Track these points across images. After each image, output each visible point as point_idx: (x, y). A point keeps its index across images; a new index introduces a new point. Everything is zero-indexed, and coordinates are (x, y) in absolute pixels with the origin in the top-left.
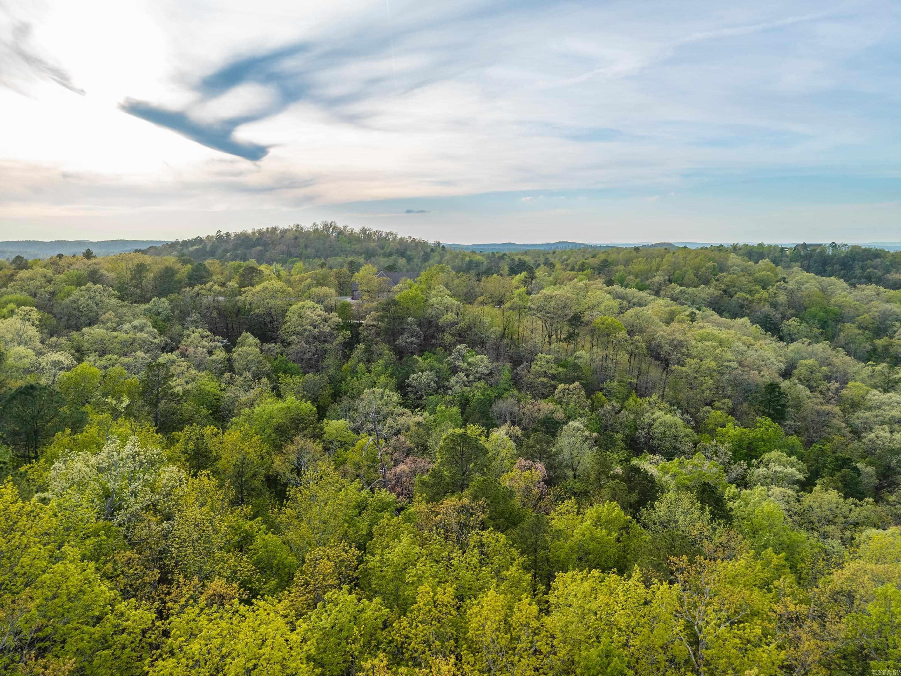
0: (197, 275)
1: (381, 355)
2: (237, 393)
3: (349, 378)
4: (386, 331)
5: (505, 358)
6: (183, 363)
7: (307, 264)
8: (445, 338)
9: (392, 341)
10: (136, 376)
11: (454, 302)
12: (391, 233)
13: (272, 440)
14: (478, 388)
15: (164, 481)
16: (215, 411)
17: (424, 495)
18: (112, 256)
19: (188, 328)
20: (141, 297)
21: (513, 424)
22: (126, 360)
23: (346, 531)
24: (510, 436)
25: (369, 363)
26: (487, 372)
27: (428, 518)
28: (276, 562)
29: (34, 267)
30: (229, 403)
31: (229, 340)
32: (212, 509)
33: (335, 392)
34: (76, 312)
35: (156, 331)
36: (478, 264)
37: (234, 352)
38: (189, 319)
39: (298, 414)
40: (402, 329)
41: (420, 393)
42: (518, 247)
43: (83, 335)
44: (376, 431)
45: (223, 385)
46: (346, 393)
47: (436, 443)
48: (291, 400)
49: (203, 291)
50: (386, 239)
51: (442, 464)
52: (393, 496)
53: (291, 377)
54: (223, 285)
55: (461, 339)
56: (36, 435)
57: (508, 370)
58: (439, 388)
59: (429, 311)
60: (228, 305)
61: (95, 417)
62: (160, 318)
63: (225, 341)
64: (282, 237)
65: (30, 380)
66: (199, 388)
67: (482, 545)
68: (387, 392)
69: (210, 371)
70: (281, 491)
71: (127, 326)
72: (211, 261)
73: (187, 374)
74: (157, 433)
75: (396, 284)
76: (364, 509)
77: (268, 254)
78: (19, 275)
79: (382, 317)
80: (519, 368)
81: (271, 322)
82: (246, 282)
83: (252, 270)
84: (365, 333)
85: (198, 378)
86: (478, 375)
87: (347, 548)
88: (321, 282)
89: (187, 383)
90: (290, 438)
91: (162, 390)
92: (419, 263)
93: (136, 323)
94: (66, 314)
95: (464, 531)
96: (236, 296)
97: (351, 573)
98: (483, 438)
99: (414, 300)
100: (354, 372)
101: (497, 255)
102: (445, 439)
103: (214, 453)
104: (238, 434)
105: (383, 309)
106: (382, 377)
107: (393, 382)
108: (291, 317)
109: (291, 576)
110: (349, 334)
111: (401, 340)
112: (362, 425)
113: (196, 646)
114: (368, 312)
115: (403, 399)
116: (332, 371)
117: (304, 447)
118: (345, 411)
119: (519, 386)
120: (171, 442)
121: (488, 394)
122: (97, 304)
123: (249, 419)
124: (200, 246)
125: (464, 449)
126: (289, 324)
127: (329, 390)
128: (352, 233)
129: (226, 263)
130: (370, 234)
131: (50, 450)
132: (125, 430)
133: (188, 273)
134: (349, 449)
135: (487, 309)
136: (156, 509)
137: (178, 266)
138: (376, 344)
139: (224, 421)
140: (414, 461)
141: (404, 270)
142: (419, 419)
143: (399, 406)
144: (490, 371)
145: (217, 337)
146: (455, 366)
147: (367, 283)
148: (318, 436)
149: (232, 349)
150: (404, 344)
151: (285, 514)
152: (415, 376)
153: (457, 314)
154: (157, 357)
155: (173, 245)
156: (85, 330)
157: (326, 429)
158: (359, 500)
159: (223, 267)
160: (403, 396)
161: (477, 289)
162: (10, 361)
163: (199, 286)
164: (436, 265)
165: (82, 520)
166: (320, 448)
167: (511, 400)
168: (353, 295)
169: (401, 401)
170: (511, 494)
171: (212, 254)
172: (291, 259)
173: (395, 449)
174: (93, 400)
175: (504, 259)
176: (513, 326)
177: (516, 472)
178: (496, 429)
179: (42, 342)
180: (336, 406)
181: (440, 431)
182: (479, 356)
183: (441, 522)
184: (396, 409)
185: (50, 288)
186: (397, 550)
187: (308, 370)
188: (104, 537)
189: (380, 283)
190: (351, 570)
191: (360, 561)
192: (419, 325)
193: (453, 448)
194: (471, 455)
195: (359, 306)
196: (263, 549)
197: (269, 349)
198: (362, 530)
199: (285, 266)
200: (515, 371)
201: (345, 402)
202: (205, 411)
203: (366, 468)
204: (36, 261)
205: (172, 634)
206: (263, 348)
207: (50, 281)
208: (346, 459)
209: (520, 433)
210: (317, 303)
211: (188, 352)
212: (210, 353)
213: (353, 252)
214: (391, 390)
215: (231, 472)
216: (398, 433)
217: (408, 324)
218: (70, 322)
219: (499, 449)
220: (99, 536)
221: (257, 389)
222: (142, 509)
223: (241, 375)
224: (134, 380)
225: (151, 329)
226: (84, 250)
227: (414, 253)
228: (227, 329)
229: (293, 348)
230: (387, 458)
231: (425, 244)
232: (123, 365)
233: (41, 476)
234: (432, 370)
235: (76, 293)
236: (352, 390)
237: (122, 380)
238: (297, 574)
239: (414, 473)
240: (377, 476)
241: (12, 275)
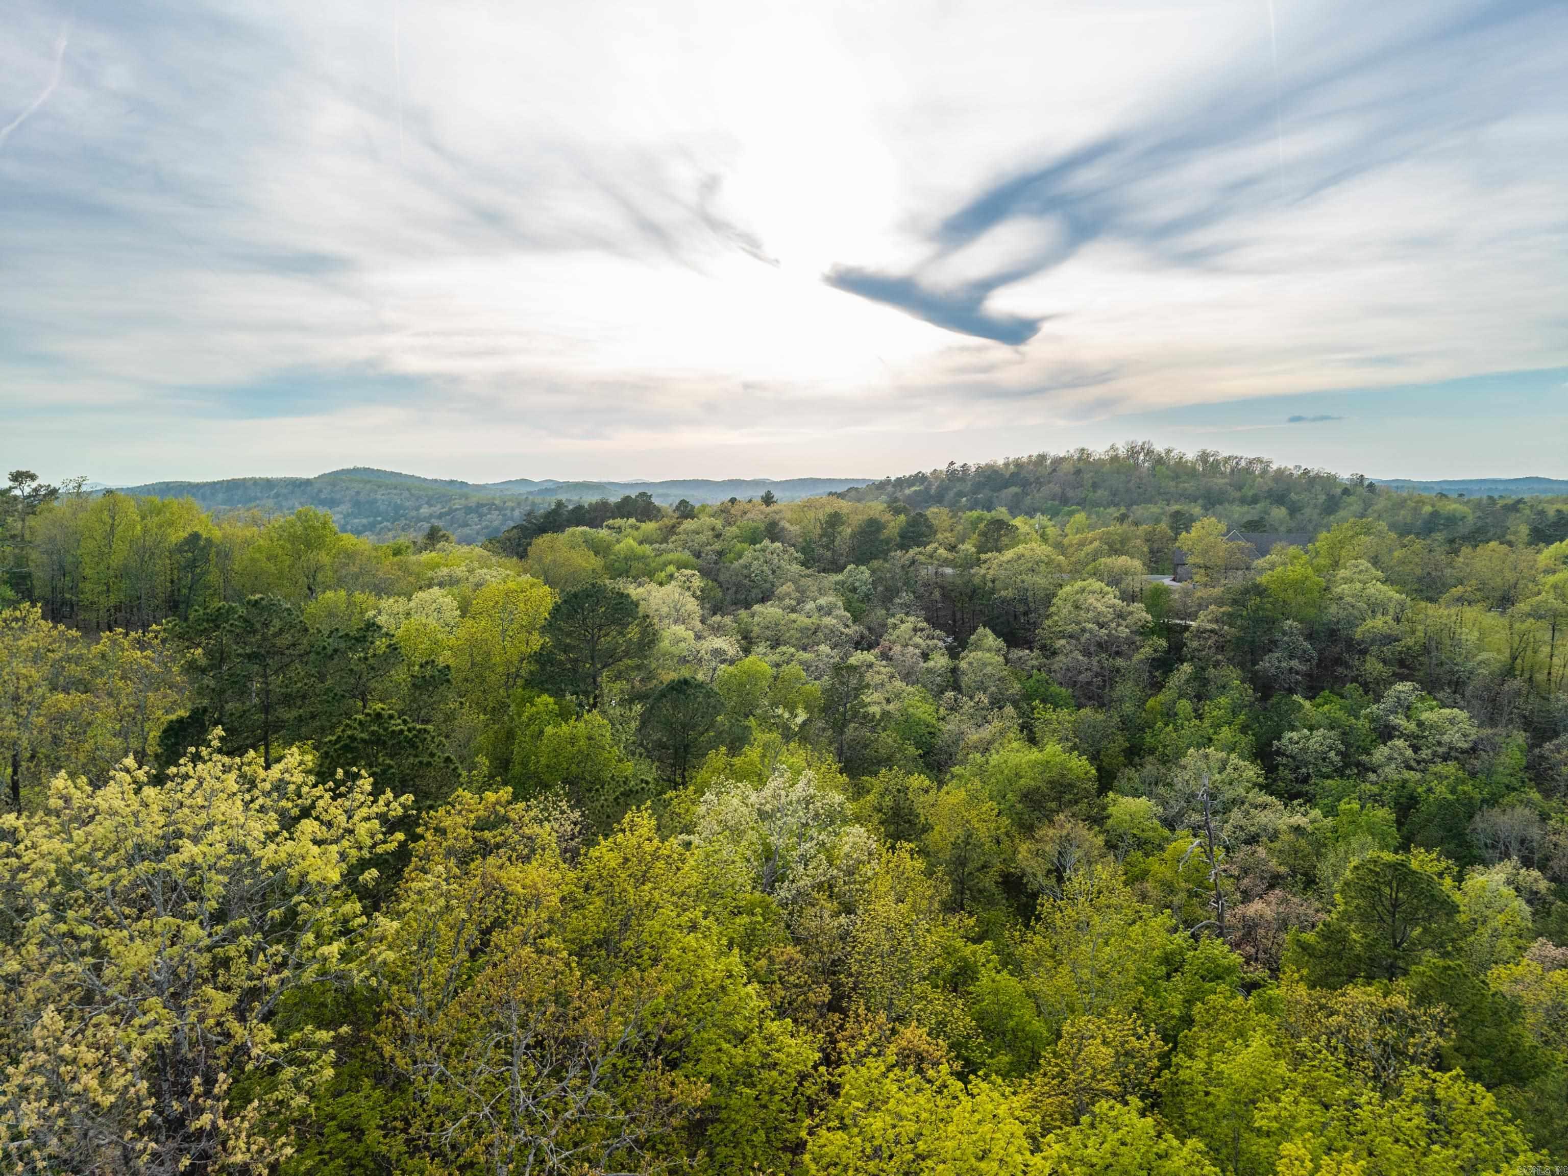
0: (913, 532)
1: (1224, 687)
2: (964, 726)
3: (1160, 724)
4: (1239, 643)
5: (1511, 721)
6: (884, 669)
7: (1094, 516)
8: (1368, 666)
9: (1249, 664)
10: (817, 682)
11: (1392, 594)
12: (1259, 460)
13: (1017, 814)
14: (1440, 777)
15: (846, 849)
16: (928, 753)
17: (1305, 972)
18: (797, 501)
19: (893, 615)
20: (832, 563)
21: (1527, 863)
22: (806, 656)
23: (1140, 1001)
24: (1517, 889)
25: (1199, 700)
26: (1465, 746)
27: (1309, 1014)
28: (1012, 1024)
29: (700, 516)
30: (950, 742)
31: (955, 639)
32: (914, 909)
33: (1132, 746)
34: (746, 581)
35: (849, 615)
36: (1452, 521)
37: (963, 658)
38: (897, 601)
39: (1063, 776)
40: (1271, 641)
41: (1304, 770)
42: (1555, 486)
43: (753, 616)
44: (1208, 829)
45: (942, 711)
46: (1152, 751)
47: (1335, 874)
48: (1053, 749)
49: (922, 558)
50: (1248, 471)
51: (1346, 916)
52: (1236, 958)
53: (1054, 710)
54: (952, 548)
55: (1406, 671)
56: (685, 751)
57: (1519, 746)
58: (1347, 765)
59: (1333, 609)
60: (959, 581)
61: (761, 736)
62: (856, 596)
63: (950, 640)
64: (1054, 470)
65: (685, 672)
66: (904, 712)
67: (1436, 1102)
68: (1234, 759)
69: (924, 686)
70: (1026, 905)
71: (810, 606)
72: (936, 510)
73: (888, 687)
74: (841, 774)
75: (1264, 555)
76: (1176, 970)
77: (1028, 500)
78: (682, 527)
79: (1230, 615)
80: (1548, 746)
81: (1026, 614)
82: (989, 545)
83: (999, 525)
84: (1195, 644)
85: (905, 694)
86: (1441, 750)
87: (1141, 1031)
88: (1116, 549)
89: (888, 701)
90: (1047, 817)
91: (852, 707)
92: (1315, 517)
93: (822, 601)
94: (734, 584)
95: (1393, 1062)
96: (972, 567)
97: (1147, 1080)
98: (1448, 881)
99: (1299, 586)
100: (1170, 715)
101: (1501, 503)
102: (1356, 868)
103: (922, 819)
104: (963, 794)
105: (1235, 602)
106: (1225, 728)
107: (1246, 741)
108: (1061, 608)
109: (1036, 1056)
110: (1163, 643)
111: (1268, 663)
112: (1181, 814)
113: (877, 1123)
114: (1202, 605)
115: (1266, 778)
116: (1128, 708)
117: (1073, 835)
118: (1150, 784)
119: (1546, 785)
120: (859, 792)
121: (1465, 793)
122: (774, 572)
123: (981, 771)
124: (922, 487)
125: (1401, 895)
126: (1056, 618)
127: (1121, 742)
128: (1180, 462)
129: (960, 514)
130: (1217, 462)
131: (703, 775)
132: (798, 760)
133: (901, 528)
134: (1153, 855)
135: (1470, 613)
136: (832, 892)
137: (888, 517)
138: (1214, 667)
139: (940, 771)
140: (1284, 901)
141: (1283, 529)
142: (1298, 819)
143: (1257, 789)
144: (1471, 744)
145: (938, 632)
146: (1386, 726)
147: (1205, 552)
148: (1097, 820)
149: (959, 653)
150: (1273, 670)
151: (1031, 942)
152: (1295, 735)
153: (1398, 620)
154: (847, 656)
155: (881, 486)
156: (757, 608)
157: (1111, 810)
158: (1170, 947)
159: (954, 520)
160: (1267, 772)
161: (1448, 571)
162: (665, 644)
163: (917, 549)
164: (1352, 520)
165: (732, 886)
166: (1100, 840)
167: (1522, 812)
168: (1175, 573)
169: (1261, 780)
170: (1515, 1010)
171: (939, 499)
172: (1066, 509)
173: (1246, 871)
174: (759, 711)
175: (1517, 511)
176: (1535, 652)
177: (1527, 966)
178: (1481, 867)
179: (703, 622)
180: (1131, 772)
181: (1346, 852)
182: (1448, 711)
183: (1339, 1031)
184: (1250, 795)
185: (717, 546)
186: (1239, 1059)
187: (1083, 701)
188: (760, 919)
189: (1232, 553)
190: (1146, 1074)
191: (1165, 1061)
192: (1309, 637)
193: (1374, 889)
194: (1417, 909)
195: (1187, 593)
196: (992, 997)
197: (1020, 658)
198: (1172, 1006)
199: (1055, 519)
200: (1537, 751)
201: (1149, 767)
202: (912, 751)
203: (1184, 895)
204: (704, 507)
205: (843, 1092)
206: (1010, 656)
207: (718, 536)
208: (1146, 872)
209: (1543, 885)
210: (1107, 585)
211: (891, 653)
212: (925, 656)
213: (1181, 495)
214: (1242, 757)
215: (946, 855)
216: (1253, 840)
217: (1284, 633)
218: (738, 596)
219: (1488, 912)
220: (753, 914)
221: (997, 724)
222: (813, 887)
223: (971, 698)
224: (815, 687)
225: (842, 612)
226: (763, 493)
227: (1304, 496)
228: (954, 621)
229: (1060, 662)
230: (1228, 885)
231: (1331, 480)
232: (801, 663)
233: (687, 810)
234: (1333, 728)
235: (749, 554)
236: (1165, 747)
237: (799, 686)
238: (1047, 1053)
239: (1284, 925)
240: (1206, 915)
241: (674, 527)
